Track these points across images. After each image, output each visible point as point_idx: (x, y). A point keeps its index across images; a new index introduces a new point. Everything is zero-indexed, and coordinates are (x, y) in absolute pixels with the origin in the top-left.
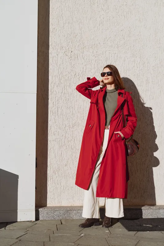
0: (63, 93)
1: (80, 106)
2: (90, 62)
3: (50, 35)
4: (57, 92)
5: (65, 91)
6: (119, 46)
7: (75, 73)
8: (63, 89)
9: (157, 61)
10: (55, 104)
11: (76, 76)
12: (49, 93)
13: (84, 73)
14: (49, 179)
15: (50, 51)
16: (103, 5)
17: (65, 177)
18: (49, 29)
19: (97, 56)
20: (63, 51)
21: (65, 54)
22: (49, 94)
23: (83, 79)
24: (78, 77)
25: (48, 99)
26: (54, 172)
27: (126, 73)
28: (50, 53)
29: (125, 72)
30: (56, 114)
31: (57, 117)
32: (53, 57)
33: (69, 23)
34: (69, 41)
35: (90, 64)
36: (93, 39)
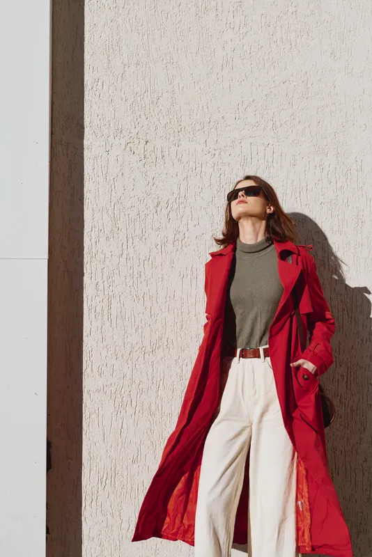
0: (124, 256)
1: (172, 292)
2: (199, 169)
3: (86, 98)
4: (108, 255)
5: (131, 251)
6: (278, 124)
7: (156, 201)
8: (125, 247)
10: (101, 287)
11: (159, 209)
12: (85, 256)
13: (182, 200)
14: (88, 503)
15: (86, 143)
16: (231, 12)
17: (133, 494)
18: (83, 81)
19: (217, 152)
20: (123, 142)
21: (128, 149)
22: (85, 260)
23: (179, 216)
24: (165, 212)
25: (83, 274)
26: (100, 480)
27: (298, 199)
28: (85, 146)
29: (297, 195)
30: (106, 317)
31: (107, 324)
32: (96, 158)
33: (138, 64)
34: (138, 114)
35: (199, 176)
36: (205, 107)
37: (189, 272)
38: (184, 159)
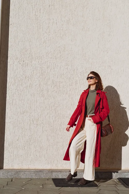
0: (17, 89)
1: (29, 99)
2: (36, 68)
3: (9, 49)
4: (13, 89)
5: (19, 88)
6: (57, 58)
7: (25, 76)
8: (17, 87)
9: (83, 68)
10: (11, 97)
11: (26, 78)
12: (7, 89)
13: (32, 76)
14: (6, 150)
15: (8, 61)
16: (46, 29)
17: (17, 148)
18: (8, 45)
19: (41, 64)
20: (18, 61)
21: (19, 62)
22: (7, 90)
23: (31, 80)
24: (28, 79)
25: (6, 94)
26: (9, 145)
27: (61, 77)
28: (8, 62)
29: (61, 76)
30: (12, 104)
31: (12, 106)
32: (11, 65)
33: (22, 41)
34: (22, 54)
35: (36, 70)
36: (39, 53)
37: (33, 94)
38: (33, 66)
